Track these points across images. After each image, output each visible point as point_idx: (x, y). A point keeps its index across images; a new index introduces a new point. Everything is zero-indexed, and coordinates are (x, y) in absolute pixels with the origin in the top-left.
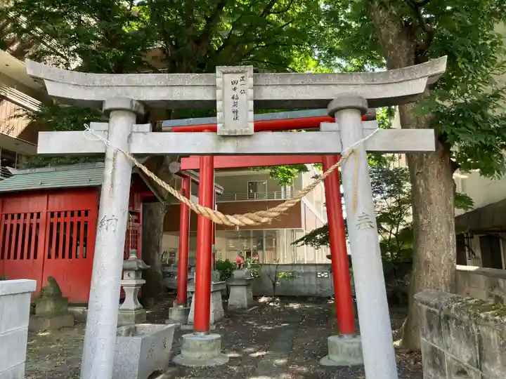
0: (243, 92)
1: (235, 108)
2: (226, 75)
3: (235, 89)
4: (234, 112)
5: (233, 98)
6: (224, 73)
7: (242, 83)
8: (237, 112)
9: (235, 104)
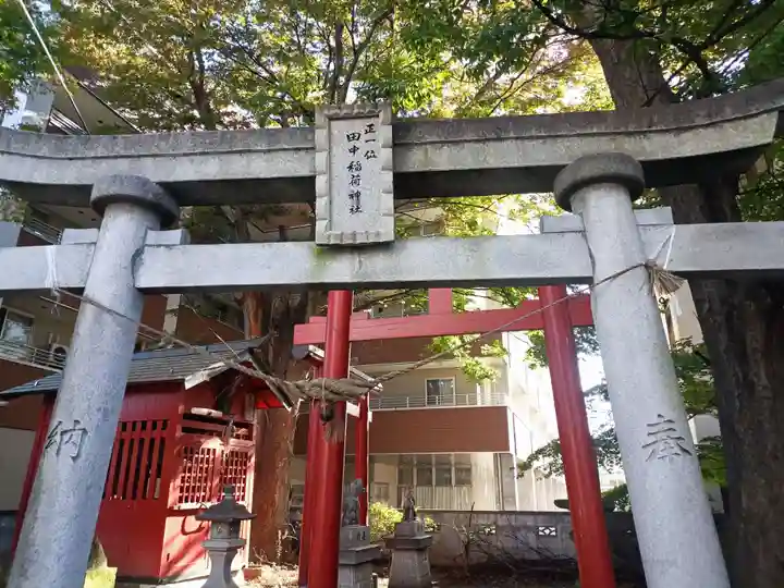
0: (370, 155)
1: (355, 189)
2: (334, 123)
3: (354, 150)
4: (351, 196)
5: (350, 167)
6: (331, 119)
7: (369, 136)
8: (358, 194)
9: (355, 181)
